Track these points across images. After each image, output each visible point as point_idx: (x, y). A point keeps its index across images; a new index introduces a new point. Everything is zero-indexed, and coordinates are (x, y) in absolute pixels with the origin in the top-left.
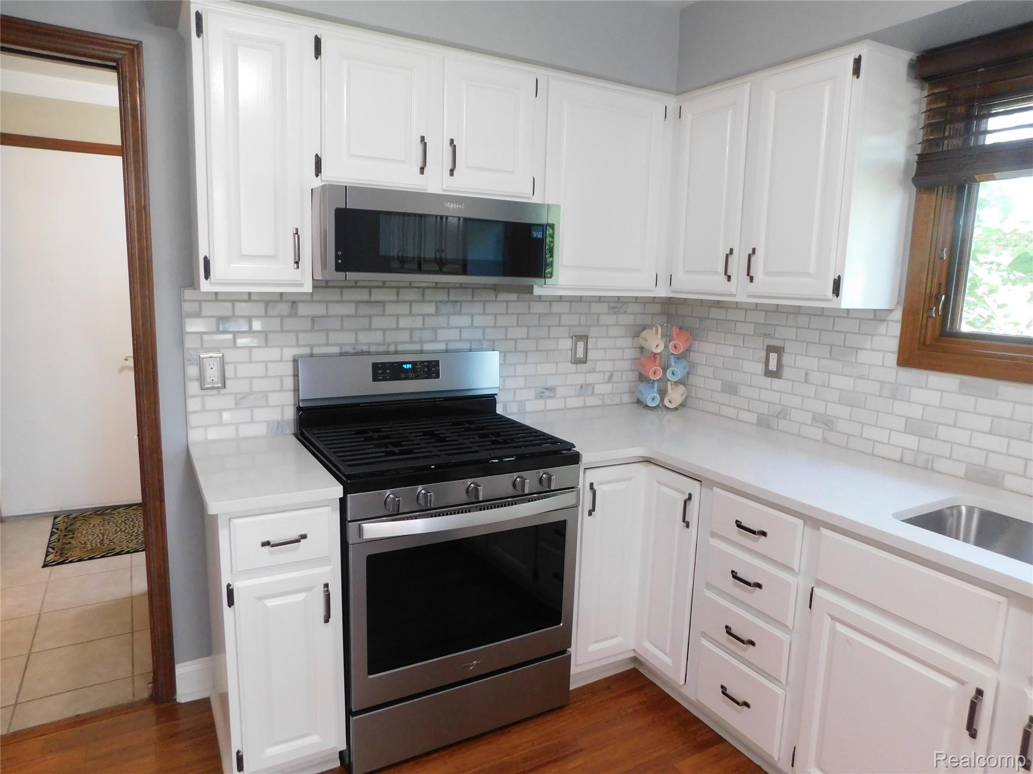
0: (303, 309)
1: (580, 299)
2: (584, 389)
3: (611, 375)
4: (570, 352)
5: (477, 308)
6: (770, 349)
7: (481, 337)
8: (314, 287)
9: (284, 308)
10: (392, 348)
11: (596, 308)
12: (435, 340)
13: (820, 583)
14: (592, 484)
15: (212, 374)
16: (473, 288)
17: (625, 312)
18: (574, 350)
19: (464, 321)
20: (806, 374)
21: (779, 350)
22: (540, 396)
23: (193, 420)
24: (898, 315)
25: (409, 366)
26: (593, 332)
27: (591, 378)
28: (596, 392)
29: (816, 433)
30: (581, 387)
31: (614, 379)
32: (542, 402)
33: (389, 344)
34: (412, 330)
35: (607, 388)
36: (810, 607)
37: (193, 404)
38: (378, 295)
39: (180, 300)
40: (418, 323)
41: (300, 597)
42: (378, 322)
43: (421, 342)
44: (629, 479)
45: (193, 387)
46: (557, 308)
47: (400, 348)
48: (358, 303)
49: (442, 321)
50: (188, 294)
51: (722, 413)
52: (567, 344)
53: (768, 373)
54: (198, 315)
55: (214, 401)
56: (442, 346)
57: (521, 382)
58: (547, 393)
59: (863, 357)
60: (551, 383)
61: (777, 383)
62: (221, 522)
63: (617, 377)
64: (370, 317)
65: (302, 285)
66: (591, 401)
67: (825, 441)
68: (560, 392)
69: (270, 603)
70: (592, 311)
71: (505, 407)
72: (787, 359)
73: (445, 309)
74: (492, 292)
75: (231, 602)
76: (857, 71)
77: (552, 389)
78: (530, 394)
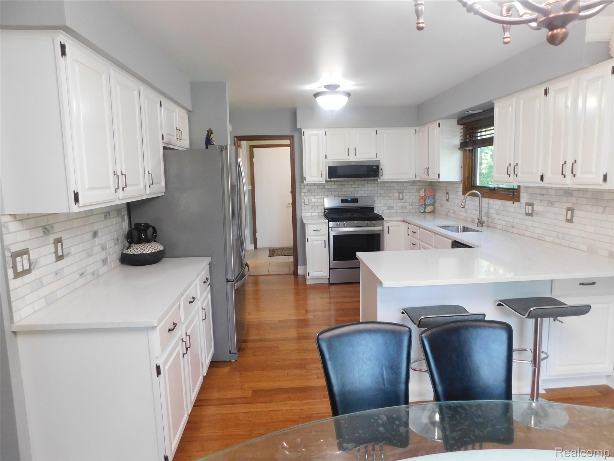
0: (326, 187)
1: (400, 182)
2: (403, 207)
3: (412, 204)
4: (398, 197)
5: (369, 185)
6: (447, 194)
7: (370, 193)
8: (326, 182)
9: (321, 187)
10: (347, 196)
11: (405, 184)
12: (358, 194)
14: (388, 226)
15: (307, 202)
16: (368, 181)
17: (416, 185)
18: (399, 196)
19: (366, 189)
20: (452, 199)
22: (389, 209)
23: (303, 211)
24: (462, 182)
25: (350, 200)
26: (405, 191)
27: (405, 204)
28: (407, 208)
29: (453, 215)
30: (402, 207)
31: (413, 205)
32: (389, 210)
33: (346, 195)
34: (352, 191)
35: (411, 207)
37: (303, 208)
38: (343, 183)
39: (300, 186)
40: (353, 189)
41: (320, 242)
42: (343, 190)
43: (354, 194)
44: (399, 226)
45: (303, 204)
46: (392, 185)
47: (349, 196)
48: (338, 185)
49: (359, 189)
50: (302, 184)
52: (396, 194)
53: (447, 200)
54: (304, 189)
55: (307, 207)
56: (359, 195)
57: (382, 205)
58: (391, 208)
60: (392, 205)
61: (448, 203)
62: (306, 225)
63: (414, 204)
64: (341, 188)
65: (323, 181)
66: (405, 211)
68: (394, 208)
69: (314, 242)
70: (404, 185)
71: (378, 211)
72: (449, 196)
73: (360, 186)
74: (373, 181)
75: (307, 241)
76: (439, 126)
77: (392, 207)
78: (386, 208)
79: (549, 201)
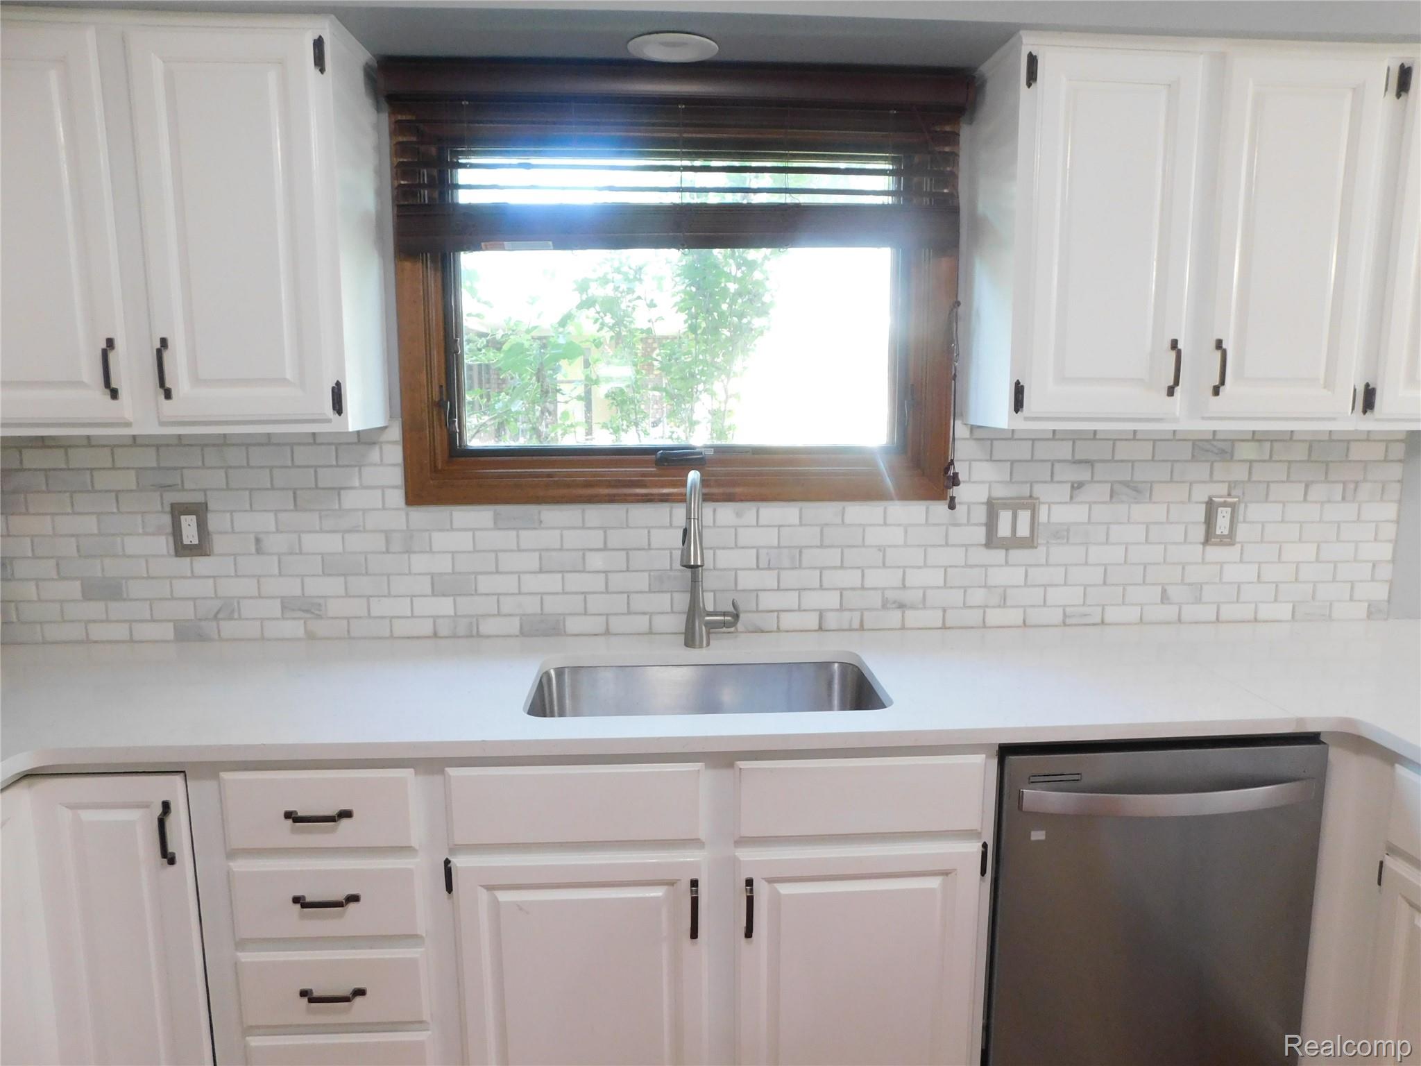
6: (178, 511)
13: (456, 849)
20: (258, 541)
21: (199, 511)
24: (395, 433)
29: (293, 628)
36: (449, 888)
51: (93, 637)
53: (182, 549)
59: (351, 500)
61: (201, 564)
67: (311, 636)
72: (213, 522)
76: (320, 63)
79: (1125, 484)
